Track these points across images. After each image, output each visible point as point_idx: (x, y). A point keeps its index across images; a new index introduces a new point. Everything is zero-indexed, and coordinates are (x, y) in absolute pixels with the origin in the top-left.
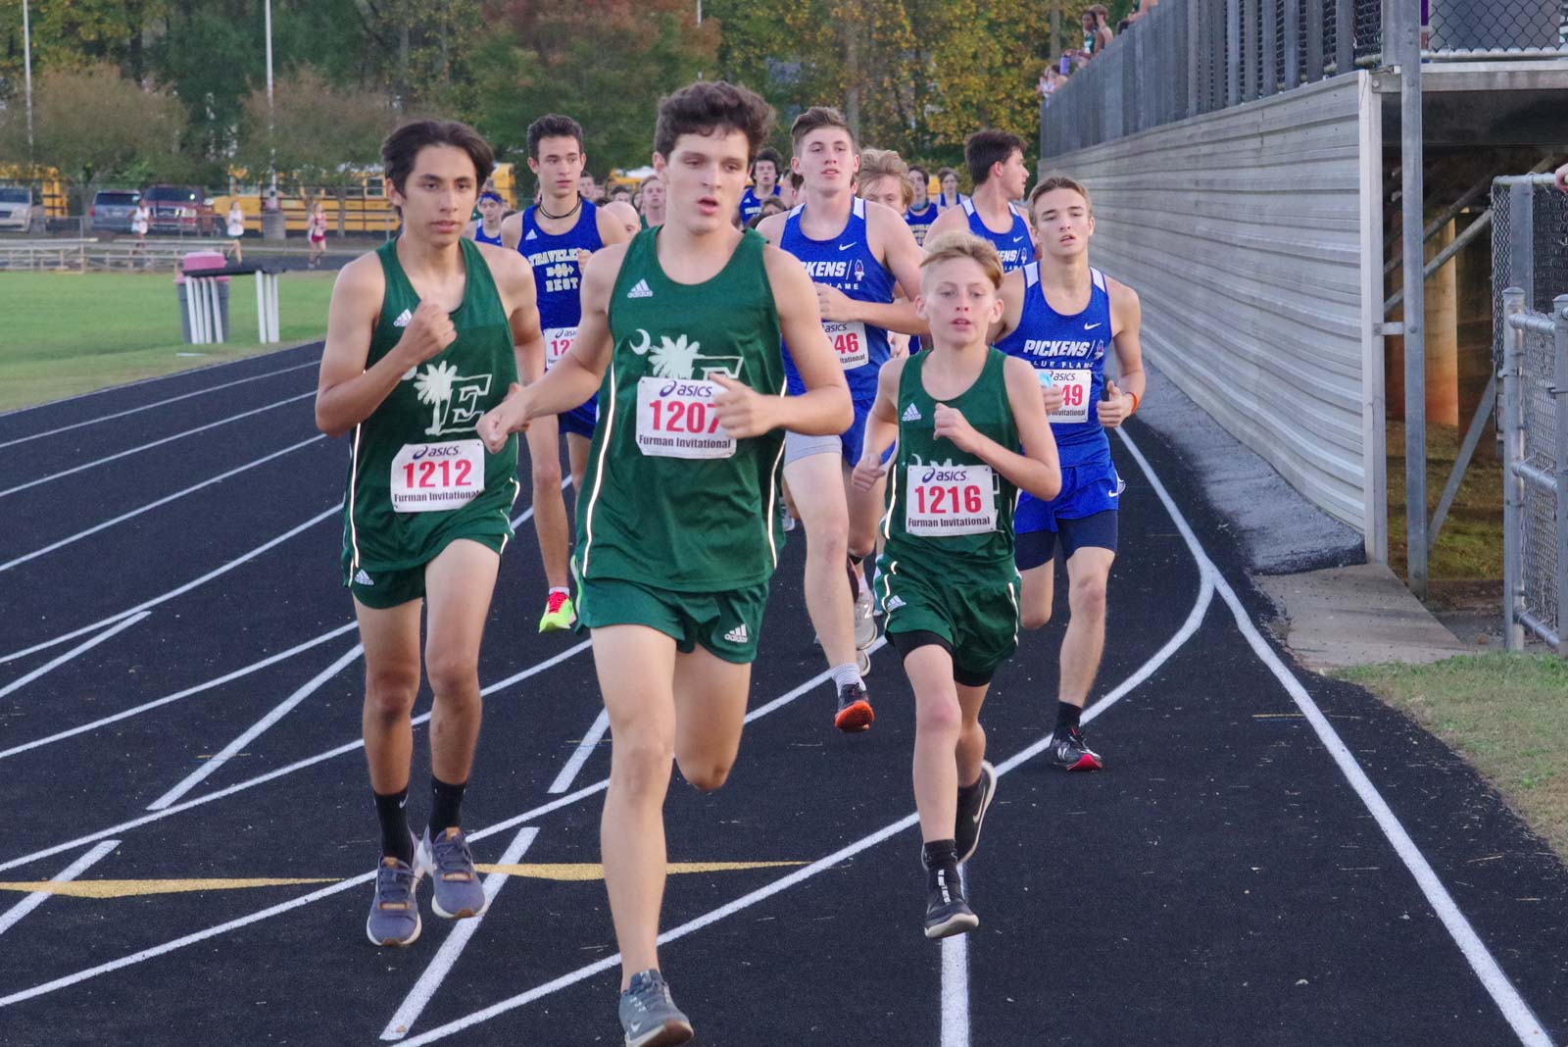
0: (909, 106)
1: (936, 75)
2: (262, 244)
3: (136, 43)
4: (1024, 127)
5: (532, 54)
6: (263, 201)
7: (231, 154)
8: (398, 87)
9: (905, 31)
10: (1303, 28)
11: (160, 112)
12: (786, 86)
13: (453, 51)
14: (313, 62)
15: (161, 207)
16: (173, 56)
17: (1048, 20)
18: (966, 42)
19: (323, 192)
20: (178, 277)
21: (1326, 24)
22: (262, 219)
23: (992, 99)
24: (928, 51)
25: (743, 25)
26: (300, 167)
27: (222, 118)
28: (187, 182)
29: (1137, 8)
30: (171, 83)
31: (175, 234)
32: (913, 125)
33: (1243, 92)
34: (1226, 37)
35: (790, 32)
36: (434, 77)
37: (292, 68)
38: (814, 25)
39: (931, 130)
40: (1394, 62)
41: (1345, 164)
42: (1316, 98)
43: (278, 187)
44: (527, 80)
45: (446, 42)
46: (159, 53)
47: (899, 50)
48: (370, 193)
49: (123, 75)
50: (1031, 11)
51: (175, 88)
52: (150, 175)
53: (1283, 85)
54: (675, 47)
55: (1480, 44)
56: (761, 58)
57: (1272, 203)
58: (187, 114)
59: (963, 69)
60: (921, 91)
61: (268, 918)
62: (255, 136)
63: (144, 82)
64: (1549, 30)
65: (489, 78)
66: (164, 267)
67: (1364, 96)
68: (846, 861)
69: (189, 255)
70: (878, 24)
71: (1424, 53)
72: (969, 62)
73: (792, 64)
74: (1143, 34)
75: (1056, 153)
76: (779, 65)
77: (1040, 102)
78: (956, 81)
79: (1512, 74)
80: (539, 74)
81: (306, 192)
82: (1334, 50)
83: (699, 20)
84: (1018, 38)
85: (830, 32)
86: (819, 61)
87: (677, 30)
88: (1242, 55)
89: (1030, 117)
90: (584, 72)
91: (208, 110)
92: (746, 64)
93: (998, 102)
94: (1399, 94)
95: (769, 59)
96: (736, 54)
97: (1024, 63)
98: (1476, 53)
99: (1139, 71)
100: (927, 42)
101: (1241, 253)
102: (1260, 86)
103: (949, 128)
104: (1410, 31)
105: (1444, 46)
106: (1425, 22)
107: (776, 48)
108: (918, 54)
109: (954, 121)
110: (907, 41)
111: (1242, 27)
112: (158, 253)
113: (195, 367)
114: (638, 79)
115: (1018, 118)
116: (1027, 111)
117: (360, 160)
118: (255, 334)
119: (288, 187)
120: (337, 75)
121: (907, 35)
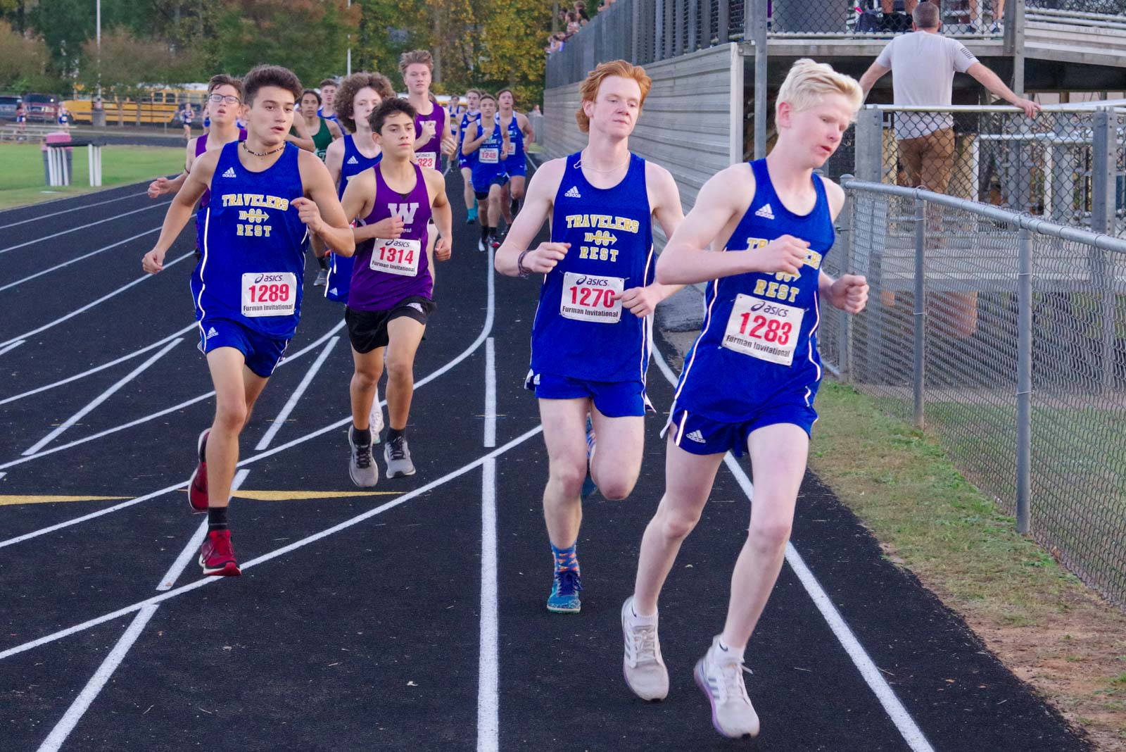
0: (470, 57)
1: (486, 40)
2: (92, 129)
3: (21, 10)
4: (537, 71)
5: (251, 22)
6: (93, 102)
7: (75, 76)
8: (173, 39)
9: (468, 14)
10: (699, 17)
11: (34, 51)
12: (398, 44)
13: (206, 19)
14: (124, 23)
15: (34, 106)
16: (42, 19)
17: (552, 9)
18: (504, 21)
19: (128, 99)
20: (43, 147)
21: (712, 15)
22: (92, 114)
23: (518, 54)
24: (481, 25)
25: (375, 8)
26: (115, 84)
27: (70, 55)
28: (51, 92)
29: (603, 4)
30: (41, 34)
31: (41, 122)
32: (472, 68)
33: (664, 53)
34: (654, 21)
35: (401, 12)
36: (194, 34)
37: (112, 28)
38: (416, 9)
39: (483, 71)
40: (751, 38)
41: (722, 96)
42: (707, 57)
43: (102, 96)
44: (248, 37)
45: (202, 14)
46: (34, 16)
47: (464, 24)
48: (156, 100)
49: (13, 29)
50: (541, 4)
51: (44, 37)
52: (28, 87)
53: (687, 50)
54: (335, 20)
55: (801, 29)
56: (385, 27)
57: (681, 118)
58: (50, 52)
59: (502, 37)
60: (477, 48)
61: (92, 519)
62: (90, 65)
63: (25, 33)
64: (840, 21)
65: (226, 35)
66: (35, 141)
67: (734, 57)
68: (428, 492)
69: (50, 134)
70: (453, 9)
71: (769, 34)
72: (505, 32)
73: (402, 32)
74: (606, 19)
75: (556, 85)
76: (395, 32)
77: (546, 56)
78: (497, 43)
79: (819, 47)
80: (256, 35)
81: (119, 99)
82: (717, 30)
83: (349, 4)
84: (534, 19)
85: (425, 13)
86: (419, 30)
87: (336, 9)
88: (664, 32)
89: (540, 65)
90: (282, 34)
91: (62, 50)
92: (376, 30)
93: (521, 56)
94: (753, 57)
95: (389, 28)
96: (370, 24)
97: (537, 34)
98: (799, 34)
99: (604, 41)
100: (481, 21)
101: (661, 147)
102: (674, 50)
103: (493, 71)
104: (761, 20)
105: (780, 30)
106: (769, 15)
107: (393, 22)
108: (475, 27)
109: (496, 66)
110: (470, 20)
111: (664, 16)
112: (31, 132)
113: (52, 199)
114: (312, 37)
115: (532, 65)
116: (538, 61)
117: (150, 80)
118: (86, 182)
119: (108, 96)
120: (138, 31)
121: (470, 16)
